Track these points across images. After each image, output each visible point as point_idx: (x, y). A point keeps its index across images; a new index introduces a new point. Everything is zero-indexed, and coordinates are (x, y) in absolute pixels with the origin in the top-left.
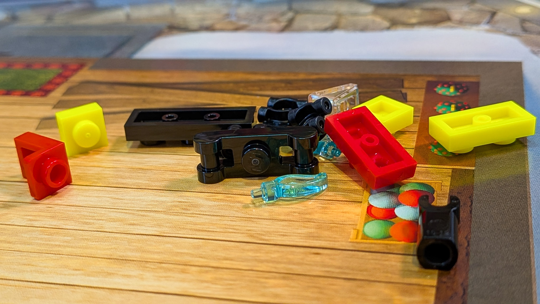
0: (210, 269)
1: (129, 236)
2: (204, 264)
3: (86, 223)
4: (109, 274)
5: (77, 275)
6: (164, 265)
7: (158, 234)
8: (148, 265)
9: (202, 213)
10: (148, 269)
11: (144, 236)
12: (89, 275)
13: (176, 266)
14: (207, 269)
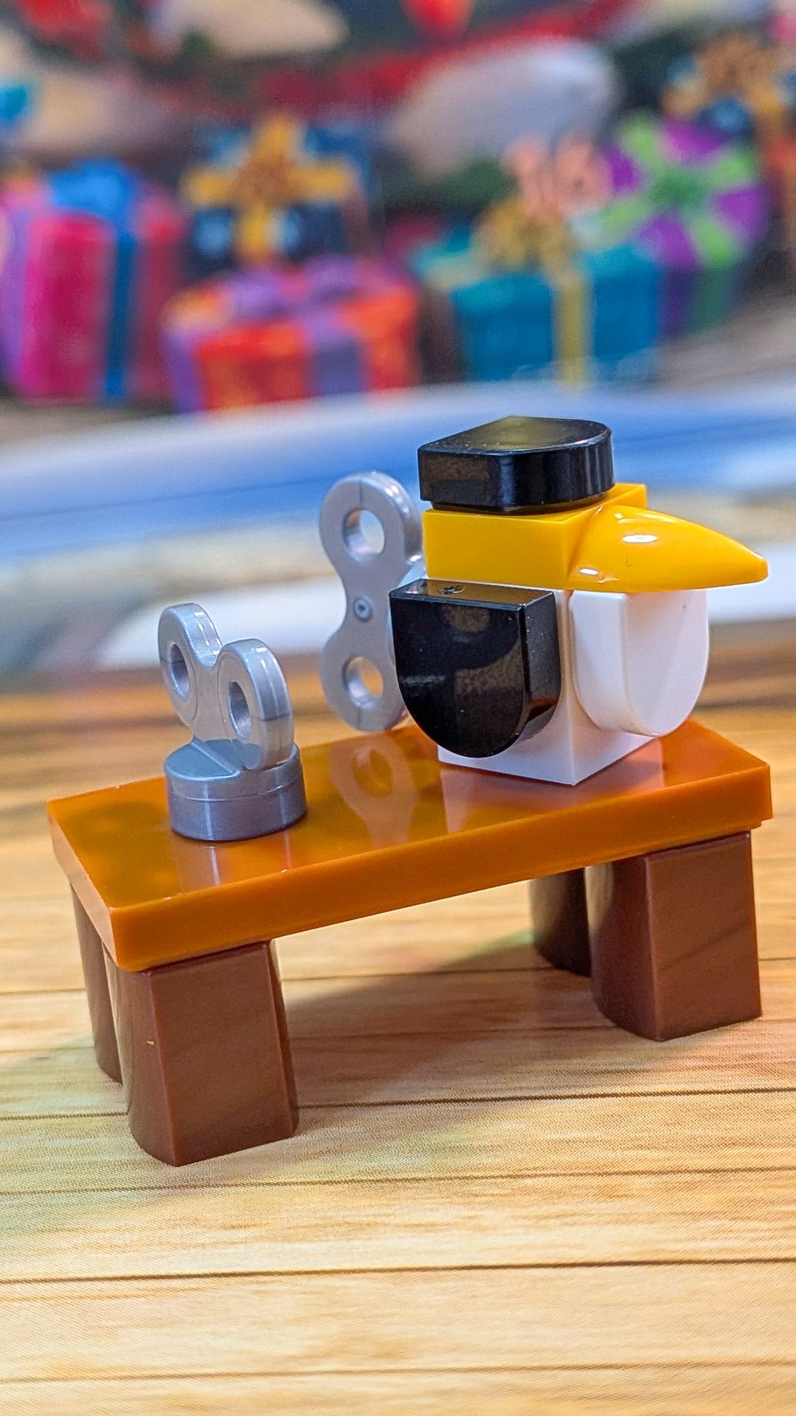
0: (698, 1177)
2: (667, 1165)
4: (357, 1228)
5: (244, 1242)
6: (529, 1182)
8: (475, 1188)
10: (483, 1199)
12: (285, 1239)
13: (574, 1181)
14: (687, 1178)
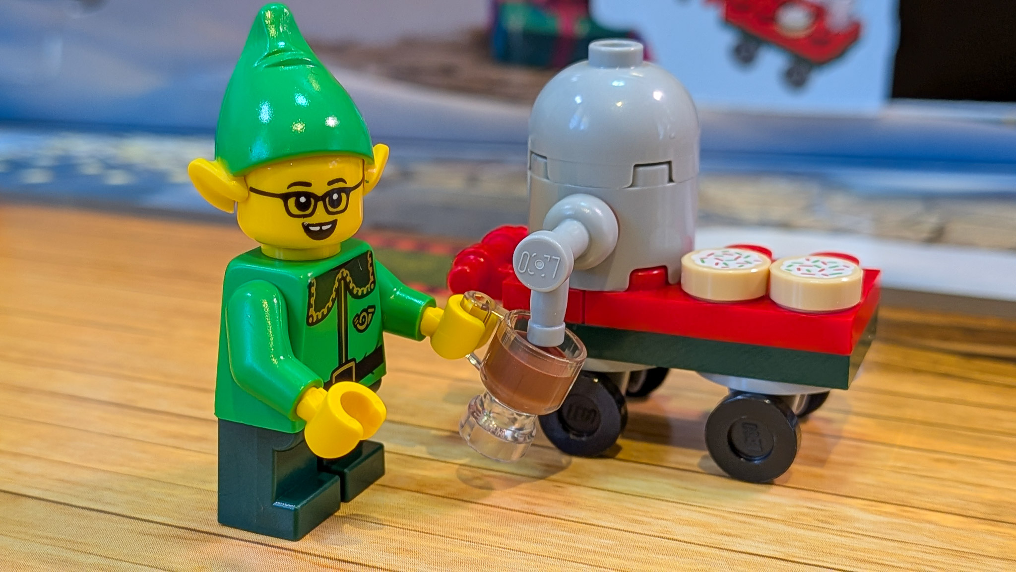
1: (726, 553)
3: (637, 521)
9: (860, 532)
11: (755, 558)
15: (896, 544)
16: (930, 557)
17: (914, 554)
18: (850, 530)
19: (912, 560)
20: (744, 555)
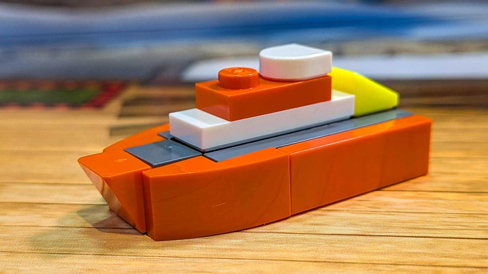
1: (322, 237)
7: (361, 234)
8: (379, 268)
9: (401, 211)
11: (343, 237)
14: (469, 269)
15: (427, 215)
16: (455, 220)
17: (444, 219)
18: (393, 210)
19: (444, 223)
20: (335, 236)
